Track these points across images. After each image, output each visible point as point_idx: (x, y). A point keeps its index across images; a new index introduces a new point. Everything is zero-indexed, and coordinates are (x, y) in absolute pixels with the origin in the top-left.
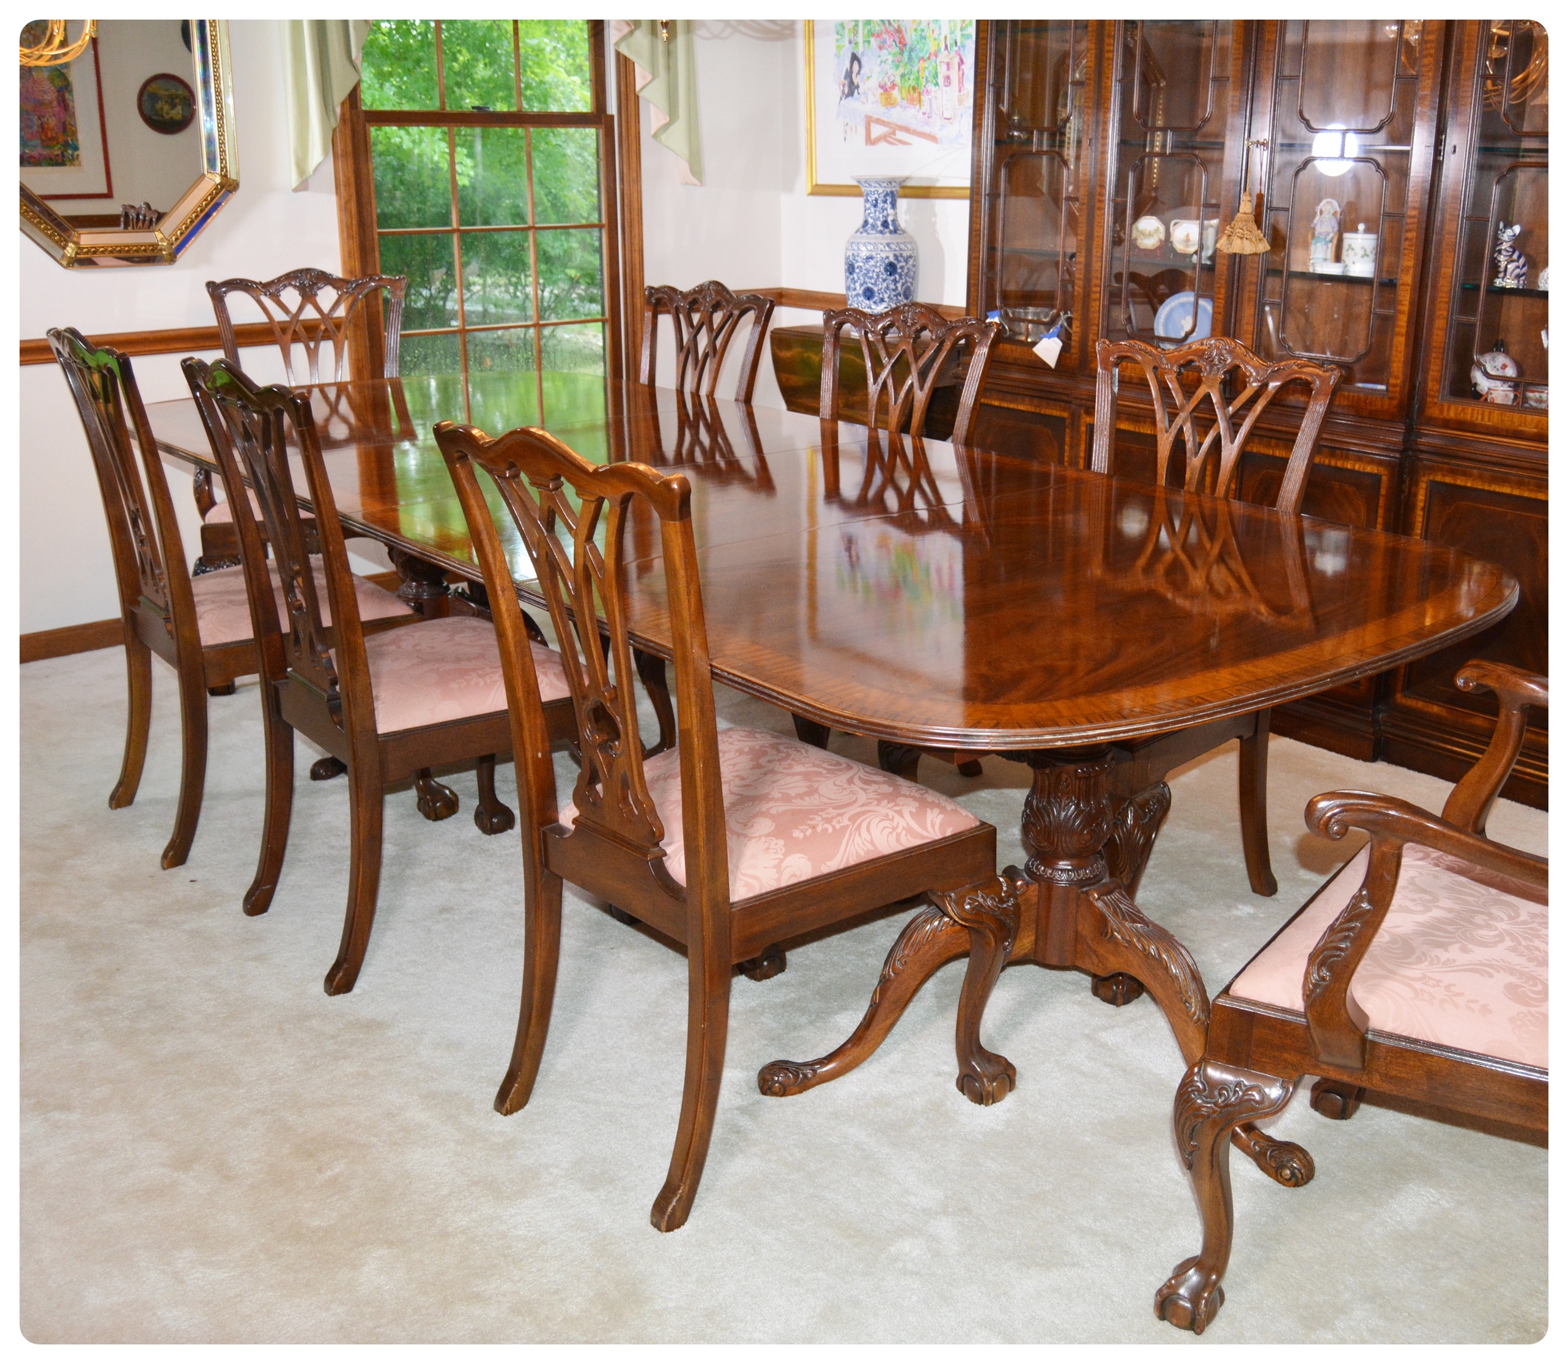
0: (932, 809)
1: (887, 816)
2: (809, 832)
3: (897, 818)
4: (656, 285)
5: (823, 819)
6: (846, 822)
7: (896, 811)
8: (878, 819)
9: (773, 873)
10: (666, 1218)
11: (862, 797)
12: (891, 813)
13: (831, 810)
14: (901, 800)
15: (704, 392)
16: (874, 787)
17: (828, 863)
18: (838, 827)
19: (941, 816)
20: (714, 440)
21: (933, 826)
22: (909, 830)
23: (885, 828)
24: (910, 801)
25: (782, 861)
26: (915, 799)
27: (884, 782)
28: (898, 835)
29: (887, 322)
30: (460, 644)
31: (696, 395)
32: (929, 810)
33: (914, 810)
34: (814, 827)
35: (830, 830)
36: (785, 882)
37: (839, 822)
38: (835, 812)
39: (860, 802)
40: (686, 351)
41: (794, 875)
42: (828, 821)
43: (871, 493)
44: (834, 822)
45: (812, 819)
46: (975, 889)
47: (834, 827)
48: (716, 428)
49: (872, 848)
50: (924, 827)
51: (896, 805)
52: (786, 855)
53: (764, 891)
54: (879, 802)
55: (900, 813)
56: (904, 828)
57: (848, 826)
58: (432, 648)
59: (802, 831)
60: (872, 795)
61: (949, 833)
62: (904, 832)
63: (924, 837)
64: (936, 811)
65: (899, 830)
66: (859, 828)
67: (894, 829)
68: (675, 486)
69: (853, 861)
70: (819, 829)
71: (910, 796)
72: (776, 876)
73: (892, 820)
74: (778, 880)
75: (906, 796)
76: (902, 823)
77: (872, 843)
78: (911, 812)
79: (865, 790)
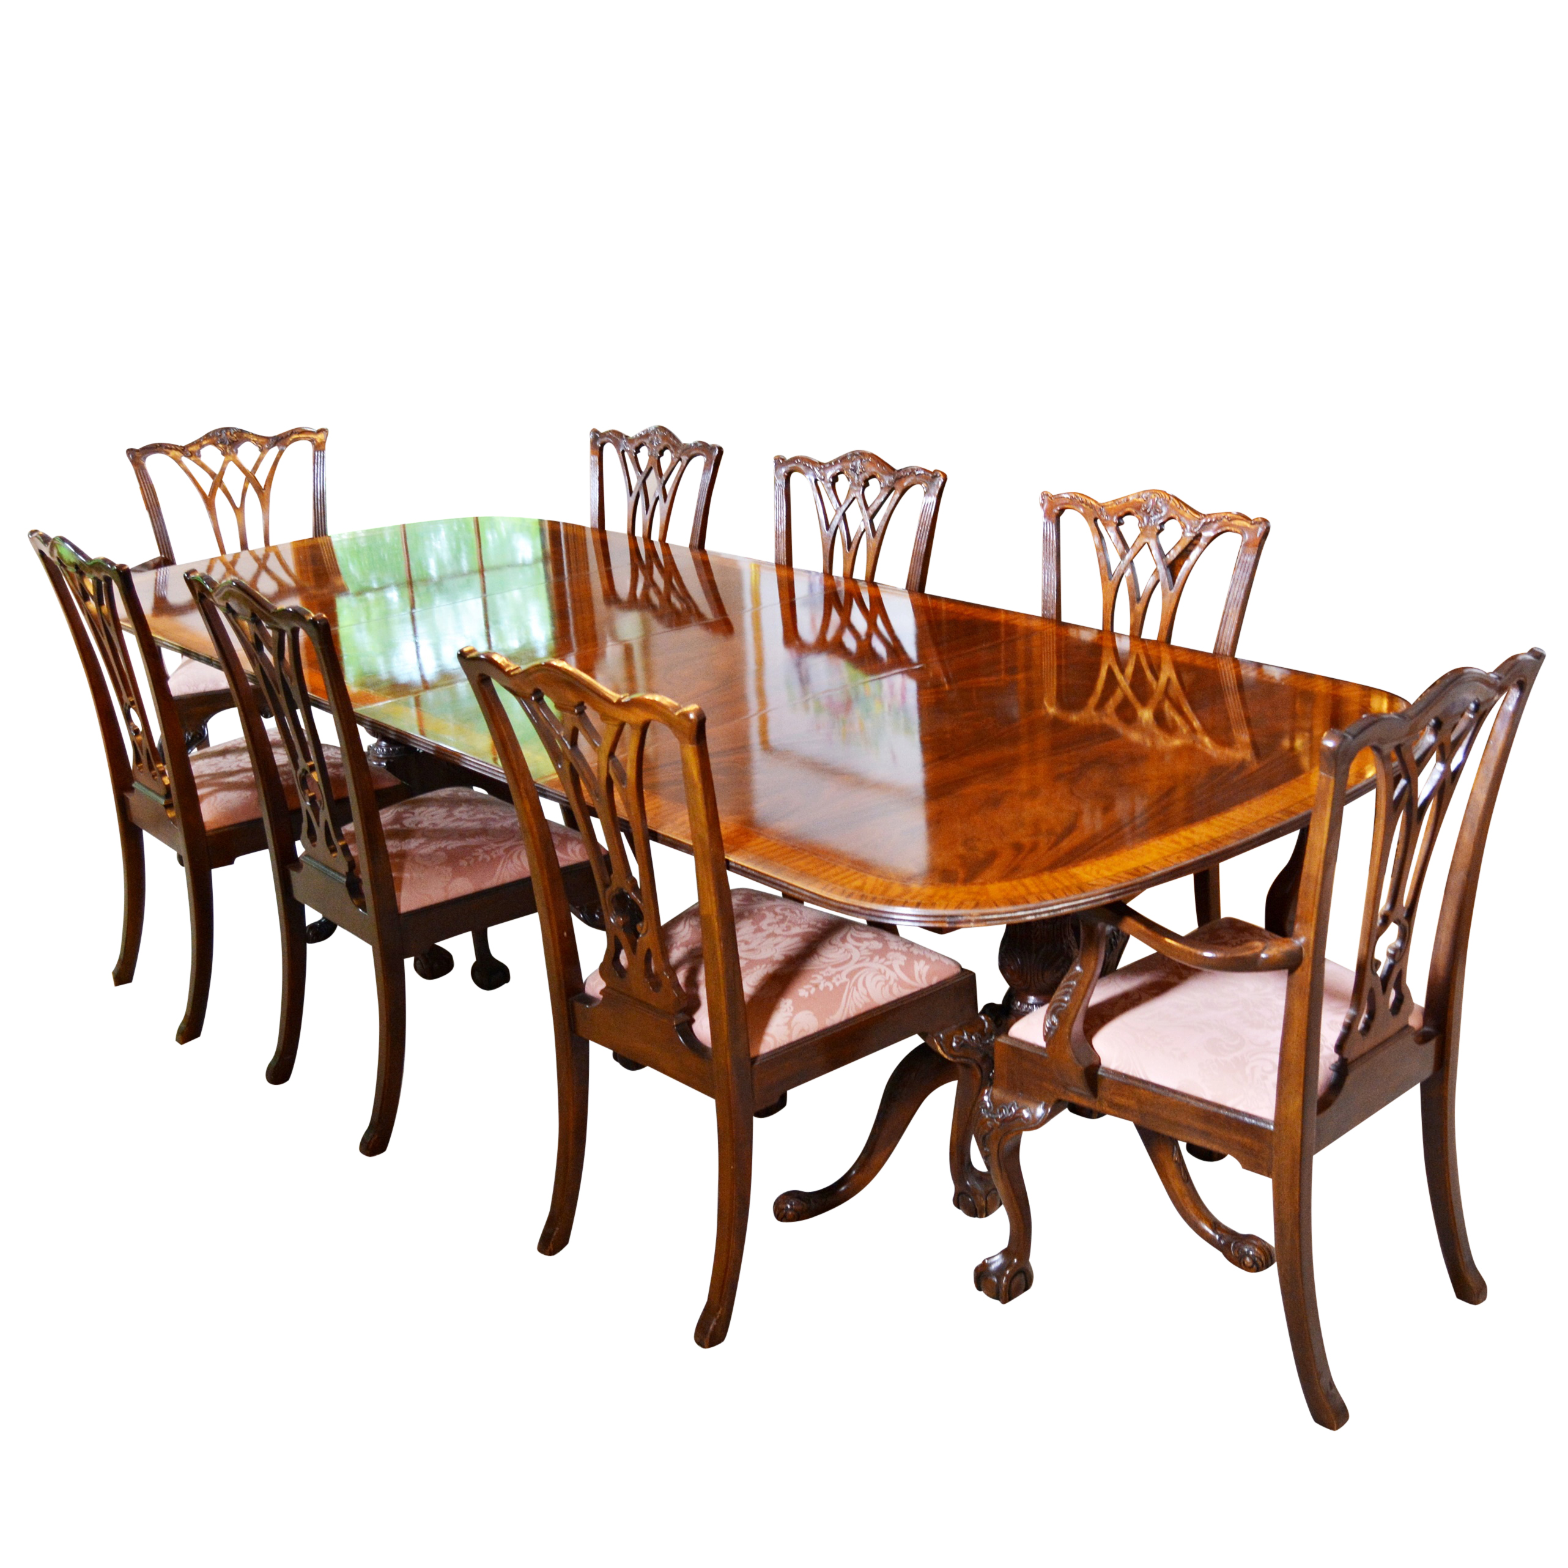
0: (918, 961)
1: (880, 970)
2: (813, 990)
3: (889, 972)
4: (602, 431)
5: (824, 978)
6: (844, 979)
7: (887, 966)
8: (871, 975)
9: (785, 1030)
10: (708, 1336)
11: (856, 955)
12: (883, 968)
13: (830, 968)
14: (890, 955)
15: (655, 536)
16: (866, 944)
17: (831, 1017)
18: (837, 984)
19: (927, 967)
20: (668, 583)
21: (920, 976)
22: (900, 982)
23: (878, 982)
24: (898, 954)
25: (791, 1018)
26: (902, 952)
27: (875, 939)
28: (891, 988)
29: (836, 469)
30: (460, 819)
31: (647, 537)
32: (916, 963)
33: (903, 964)
34: (816, 986)
35: (831, 988)
36: (796, 1036)
37: (838, 980)
38: (833, 971)
39: (855, 959)
40: (638, 495)
41: (803, 1030)
42: (829, 979)
43: (830, 635)
44: (834, 980)
45: (815, 978)
46: (961, 1030)
47: (834, 984)
48: (671, 570)
49: (867, 1000)
50: (912, 977)
51: (887, 960)
52: (795, 1013)
53: (778, 1046)
54: (872, 959)
55: (891, 967)
56: (895, 981)
57: (846, 983)
58: (434, 824)
59: (806, 990)
60: (866, 952)
61: (935, 981)
62: (895, 984)
63: (911, 987)
64: (922, 962)
65: (891, 982)
66: (855, 984)
67: (887, 982)
68: (692, 716)
69: (852, 1013)
70: (821, 987)
71: (898, 951)
72: (788, 1032)
73: (885, 974)
74: (790, 1036)
75: (895, 951)
76: (893, 976)
77: (868, 995)
78: (900, 966)
79: (858, 948)
